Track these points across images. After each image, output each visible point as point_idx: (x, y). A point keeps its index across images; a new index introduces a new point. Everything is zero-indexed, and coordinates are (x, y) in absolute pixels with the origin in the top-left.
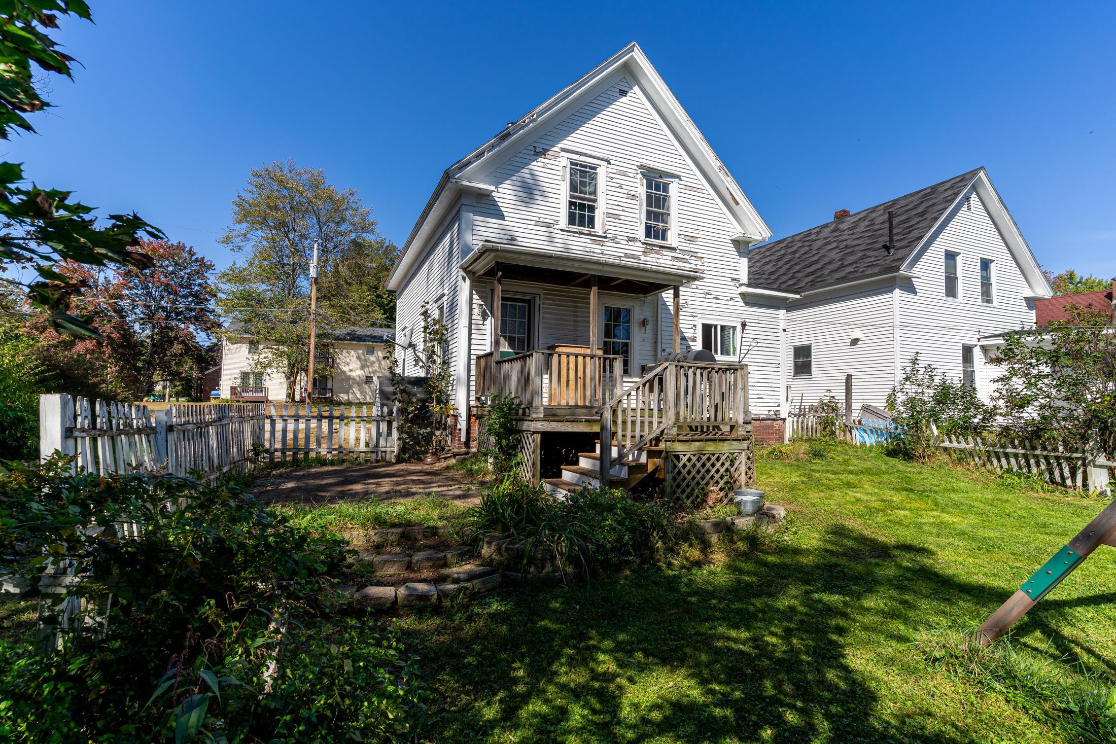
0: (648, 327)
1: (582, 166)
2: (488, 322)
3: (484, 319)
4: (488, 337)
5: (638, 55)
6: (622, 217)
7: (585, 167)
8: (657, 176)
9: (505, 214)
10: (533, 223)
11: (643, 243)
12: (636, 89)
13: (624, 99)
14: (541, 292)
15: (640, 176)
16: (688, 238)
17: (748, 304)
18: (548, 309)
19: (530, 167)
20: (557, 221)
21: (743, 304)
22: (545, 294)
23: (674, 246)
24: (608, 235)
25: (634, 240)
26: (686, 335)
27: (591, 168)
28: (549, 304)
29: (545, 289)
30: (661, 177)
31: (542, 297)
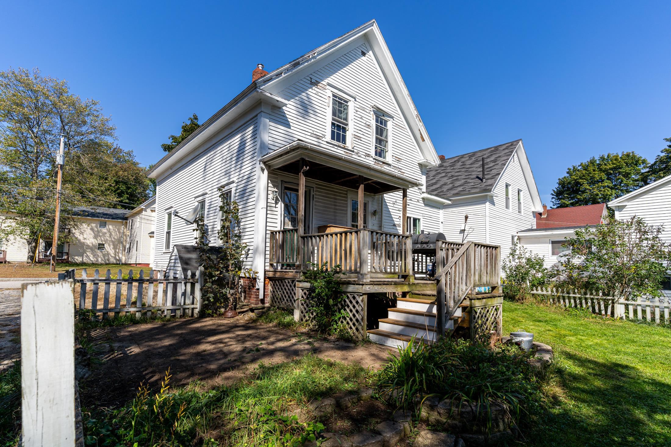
0: (377, 216)
1: (339, 98)
2: (279, 205)
3: (276, 203)
4: (279, 217)
5: (375, 29)
6: (362, 139)
7: (341, 99)
8: (382, 114)
9: (291, 124)
10: (309, 134)
11: (374, 159)
12: (371, 52)
13: (363, 58)
14: (314, 186)
15: (372, 113)
16: (397, 159)
17: (426, 205)
18: (319, 198)
19: (307, 92)
20: (325, 135)
21: (423, 205)
22: (316, 188)
23: (390, 162)
24: (355, 151)
25: (368, 155)
26: (396, 223)
27: (345, 101)
28: (319, 195)
29: (317, 184)
30: (383, 116)
31: (315, 189)
